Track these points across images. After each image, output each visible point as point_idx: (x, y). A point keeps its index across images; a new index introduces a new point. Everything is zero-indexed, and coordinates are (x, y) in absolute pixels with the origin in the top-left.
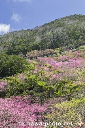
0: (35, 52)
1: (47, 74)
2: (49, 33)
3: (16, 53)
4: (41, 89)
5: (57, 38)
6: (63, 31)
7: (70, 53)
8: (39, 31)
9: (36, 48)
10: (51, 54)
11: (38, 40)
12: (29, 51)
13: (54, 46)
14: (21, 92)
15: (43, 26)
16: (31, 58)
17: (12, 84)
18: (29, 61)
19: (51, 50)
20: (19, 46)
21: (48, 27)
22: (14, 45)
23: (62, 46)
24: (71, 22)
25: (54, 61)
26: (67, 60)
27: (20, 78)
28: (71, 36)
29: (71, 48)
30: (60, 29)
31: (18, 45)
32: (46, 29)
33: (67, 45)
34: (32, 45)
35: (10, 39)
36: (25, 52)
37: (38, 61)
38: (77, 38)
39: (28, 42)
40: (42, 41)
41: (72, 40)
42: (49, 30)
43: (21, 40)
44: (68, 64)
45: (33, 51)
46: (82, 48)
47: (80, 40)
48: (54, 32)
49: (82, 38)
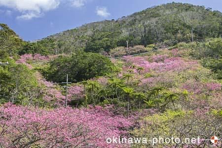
0: (121, 50)
1: (135, 77)
2: (139, 26)
3: (96, 50)
4: (127, 97)
5: (149, 32)
6: (157, 22)
7: (165, 51)
8: (127, 23)
9: (122, 43)
10: (141, 52)
11: (125, 33)
12: (113, 48)
13: (146, 41)
14: (102, 100)
15: (131, 16)
16: (116, 56)
17: (90, 90)
18: (113, 60)
19: (142, 47)
20: (101, 41)
21: (138, 17)
22: (94, 40)
23: (155, 42)
24: (168, 12)
25: (145, 62)
26: (162, 60)
27: (100, 82)
28: (167, 29)
29: (167, 45)
30: (154, 20)
31: (99, 39)
32: (135, 20)
33: (162, 40)
34: (117, 39)
35: (89, 32)
36: (107, 48)
37: (125, 61)
38: (175, 32)
39: (112, 36)
40: (130, 35)
41: (169, 35)
42: (140, 21)
43: (103, 33)
44: (163, 66)
45: (118, 48)
46: (181, 46)
47: (179, 35)
48: (146, 24)
49: (182, 33)
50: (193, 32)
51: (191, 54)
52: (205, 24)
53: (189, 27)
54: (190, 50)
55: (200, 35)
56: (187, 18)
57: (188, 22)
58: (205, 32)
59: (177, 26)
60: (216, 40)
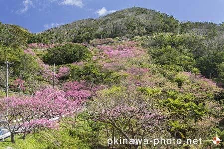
0: (97, 41)
2: (110, 24)
3: (81, 41)
5: (116, 29)
6: (122, 22)
7: (126, 42)
8: (102, 21)
9: (98, 36)
10: (110, 42)
11: (100, 29)
12: (92, 39)
13: (113, 36)
15: (105, 17)
19: (111, 39)
20: (84, 35)
21: (109, 18)
22: (79, 33)
23: (120, 36)
24: (130, 14)
25: (111, 50)
26: (122, 49)
28: (128, 27)
29: (128, 37)
30: (120, 20)
31: (83, 33)
32: (108, 20)
33: (124, 35)
34: (95, 33)
35: (77, 28)
36: (88, 40)
37: (99, 48)
38: (134, 29)
39: (92, 31)
40: (104, 30)
41: (129, 30)
42: (110, 21)
43: (86, 29)
45: (95, 40)
46: (136, 38)
47: (136, 31)
48: (114, 23)
49: (138, 30)
50: (145, 29)
51: (142, 45)
52: (154, 23)
53: (143, 25)
54: (142, 42)
55: (150, 31)
56: (142, 18)
57: (143, 22)
58: (153, 29)
59: (135, 24)
60: (160, 34)
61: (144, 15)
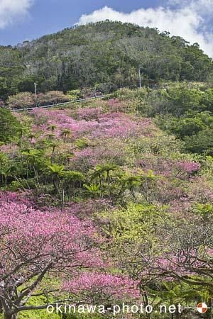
0: (25, 97)
2: (54, 58)
5: (71, 70)
6: (82, 54)
7: (98, 103)
8: (32, 52)
9: (27, 87)
10: (58, 101)
11: (30, 70)
13: (65, 85)
15: (39, 41)
19: (60, 93)
21: (50, 43)
23: (80, 86)
24: (99, 37)
26: (94, 117)
28: (100, 65)
29: (100, 91)
30: (78, 50)
32: (46, 49)
33: (91, 84)
34: (18, 80)
36: (3, 94)
37: (33, 116)
38: (112, 71)
40: (40, 73)
41: (102, 74)
42: (54, 50)
45: (21, 95)
46: (122, 93)
47: (118, 76)
48: (65, 55)
49: (123, 73)
50: (141, 71)
51: (139, 108)
52: (160, 58)
53: (134, 63)
54: (137, 101)
55: (152, 77)
57: (133, 54)
58: (159, 72)
59: (114, 61)
60: (178, 85)
61: (134, 40)
